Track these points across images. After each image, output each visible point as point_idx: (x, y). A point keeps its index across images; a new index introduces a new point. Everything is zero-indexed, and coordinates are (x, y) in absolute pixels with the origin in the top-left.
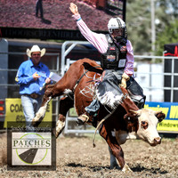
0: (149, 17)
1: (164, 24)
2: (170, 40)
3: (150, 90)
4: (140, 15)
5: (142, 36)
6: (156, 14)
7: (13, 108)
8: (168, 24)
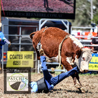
7: (11, 57)
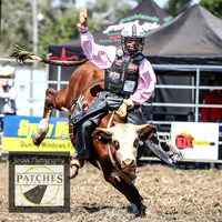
0: (30, 11)
1: (48, 21)
2: (56, 40)
3: (31, 101)
4: (19, 8)
5: (21, 36)
6: (38, 7)
8: (54, 21)
